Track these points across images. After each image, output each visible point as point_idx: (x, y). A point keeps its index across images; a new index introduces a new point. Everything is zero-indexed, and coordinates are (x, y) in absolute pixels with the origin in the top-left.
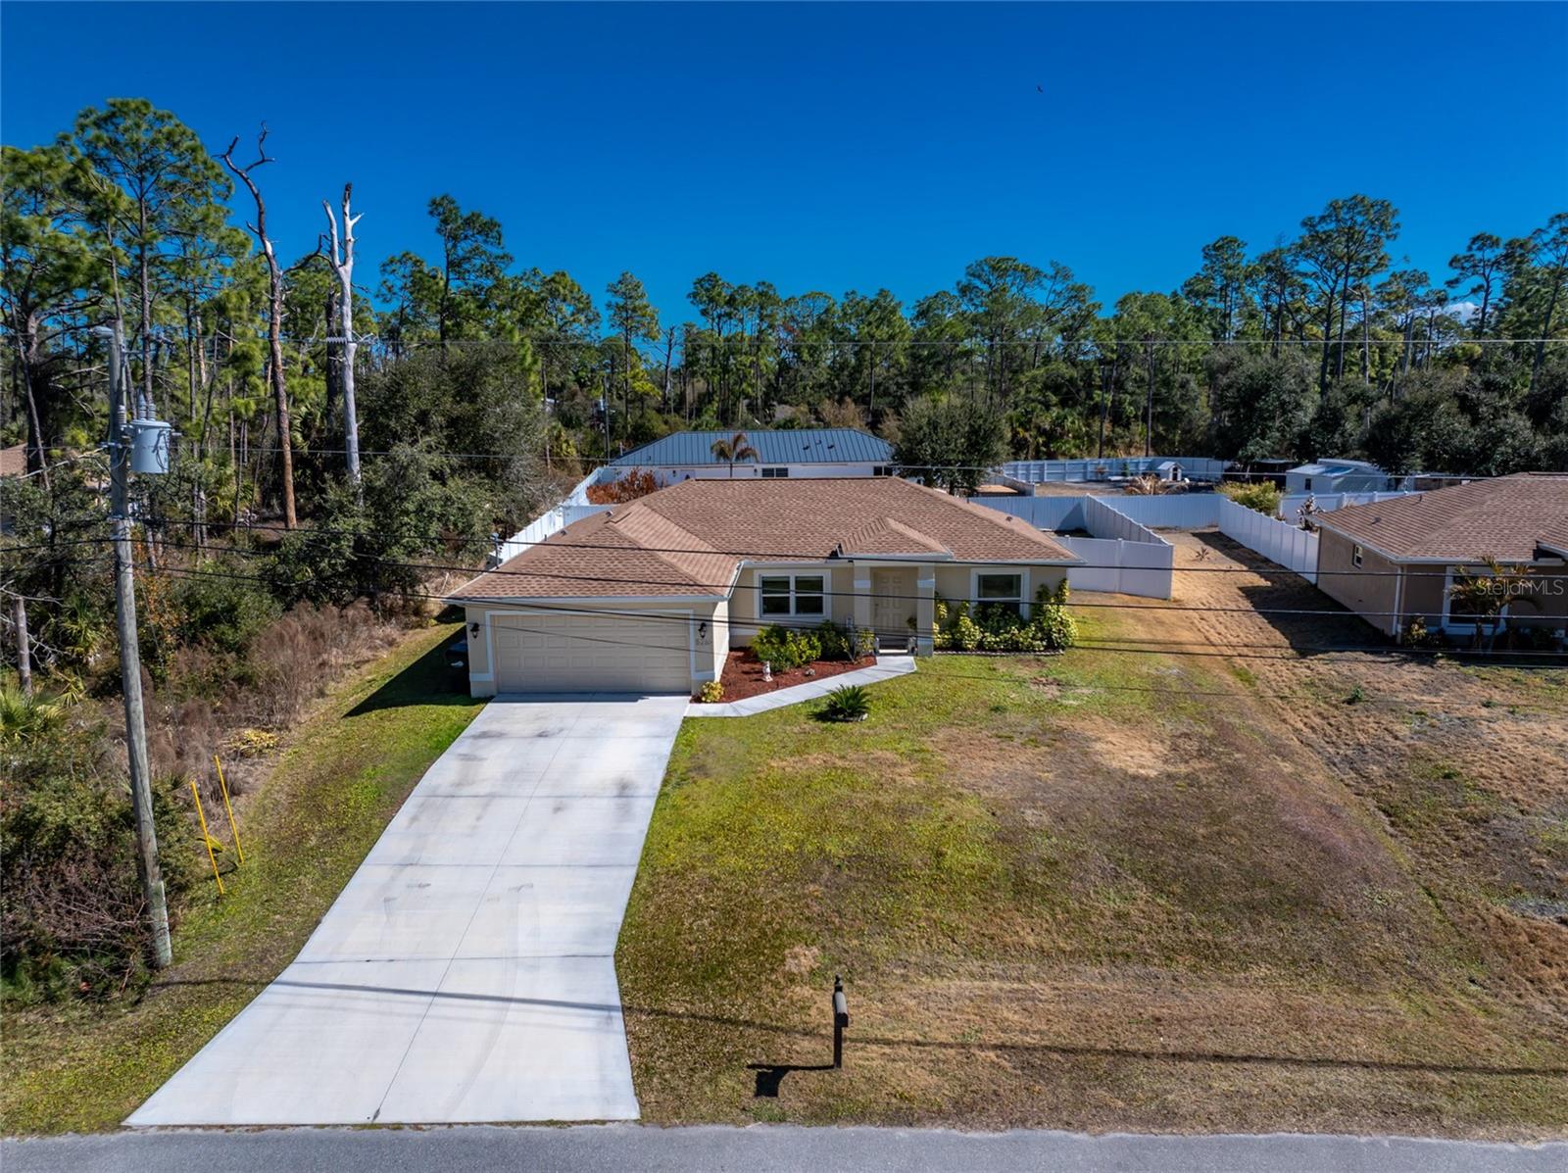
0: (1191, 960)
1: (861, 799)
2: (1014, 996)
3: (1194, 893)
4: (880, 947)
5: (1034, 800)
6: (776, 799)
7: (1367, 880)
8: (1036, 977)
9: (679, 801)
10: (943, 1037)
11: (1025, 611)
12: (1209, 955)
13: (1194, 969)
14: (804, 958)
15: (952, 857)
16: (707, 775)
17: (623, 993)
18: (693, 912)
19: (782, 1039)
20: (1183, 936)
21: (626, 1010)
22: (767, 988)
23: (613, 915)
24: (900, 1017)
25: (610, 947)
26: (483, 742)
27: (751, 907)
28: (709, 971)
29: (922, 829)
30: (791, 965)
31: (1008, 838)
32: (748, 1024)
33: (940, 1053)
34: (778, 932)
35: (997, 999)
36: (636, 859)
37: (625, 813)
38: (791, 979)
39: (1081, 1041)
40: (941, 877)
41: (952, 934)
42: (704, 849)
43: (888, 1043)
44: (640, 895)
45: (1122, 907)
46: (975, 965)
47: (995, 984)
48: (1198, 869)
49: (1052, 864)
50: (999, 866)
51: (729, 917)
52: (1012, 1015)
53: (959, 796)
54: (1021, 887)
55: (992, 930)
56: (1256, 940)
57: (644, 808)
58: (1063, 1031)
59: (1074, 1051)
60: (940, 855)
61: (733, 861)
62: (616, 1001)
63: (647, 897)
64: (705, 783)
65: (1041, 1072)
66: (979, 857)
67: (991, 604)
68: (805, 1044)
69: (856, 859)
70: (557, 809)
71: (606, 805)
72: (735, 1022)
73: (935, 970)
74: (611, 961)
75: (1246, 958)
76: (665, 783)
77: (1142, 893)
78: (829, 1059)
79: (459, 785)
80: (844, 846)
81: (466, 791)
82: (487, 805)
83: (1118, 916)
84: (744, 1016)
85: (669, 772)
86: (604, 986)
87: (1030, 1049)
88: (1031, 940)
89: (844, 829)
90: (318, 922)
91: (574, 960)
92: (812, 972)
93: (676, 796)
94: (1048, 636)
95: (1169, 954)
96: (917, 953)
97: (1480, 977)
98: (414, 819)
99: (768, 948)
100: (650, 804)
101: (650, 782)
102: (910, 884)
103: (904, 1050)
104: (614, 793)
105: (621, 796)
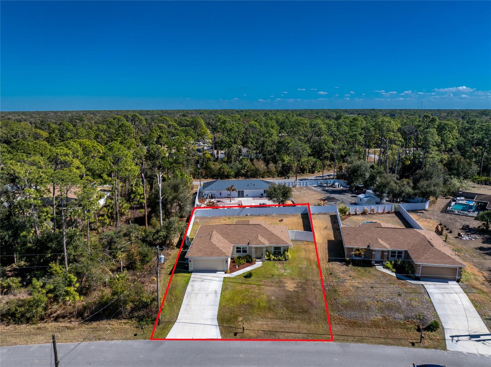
0: (289, 319)
1: (250, 294)
2: (266, 324)
3: (292, 310)
4: (250, 317)
5: (274, 295)
6: (237, 294)
7: (316, 308)
8: (269, 321)
9: (224, 295)
10: (256, 329)
11: (282, 253)
12: (292, 319)
13: (289, 321)
14: (240, 319)
15: (261, 304)
16: (228, 290)
17: (218, 324)
18: (226, 313)
19: (237, 329)
20: (289, 316)
21: (219, 326)
22: (236, 323)
23: (216, 313)
24: (251, 327)
25: (216, 317)
26: (194, 282)
27: (234, 312)
28: (229, 321)
29: (257, 300)
30: (239, 320)
31: (269, 301)
32: (233, 327)
33: (255, 331)
34: (237, 315)
35: (264, 324)
36: (218, 304)
37: (216, 296)
38: (239, 322)
39: (272, 330)
40: (259, 307)
41: (260, 315)
42: (228, 303)
43: (249, 330)
44: (219, 310)
45: (282, 312)
46: (262, 320)
47: (264, 322)
48: (294, 306)
49: (274, 305)
50: (267, 306)
51: (231, 313)
52: (265, 327)
53: (263, 294)
54: (270, 309)
55: (265, 315)
56: (299, 317)
57: (219, 295)
58: (271, 329)
59: (271, 331)
60: (259, 304)
61: (231, 305)
62: (218, 325)
63: (220, 310)
64: (227, 291)
65: (267, 334)
66: (264, 304)
67: (276, 252)
68: (240, 330)
69: (248, 304)
70: (207, 296)
71: (213, 295)
72: (232, 327)
73: (257, 320)
74: (216, 320)
75: (296, 319)
76: (222, 291)
77: (285, 310)
78: (242, 332)
79: (192, 291)
80: (247, 302)
81: (193, 292)
82: (197, 295)
83: (281, 313)
84: (233, 326)
85: (222, 289)
86: (216, 323)
87: (266, 331)
88: (270, 316)
89: (247, 300)
90: (178, 314)
91: (212, 319)
92: (241, 320)
93: (223, 294)
94: (285, 258)
95: (287, 318)
96: (255, 318)
97: (325, 323)
98: (187, 297)
99: (236, 317)
100: (220, 295)
101: (219, 291)
102: (255, 308)
103: (251, 331)
104: (214, 293)
105: (215, 293)
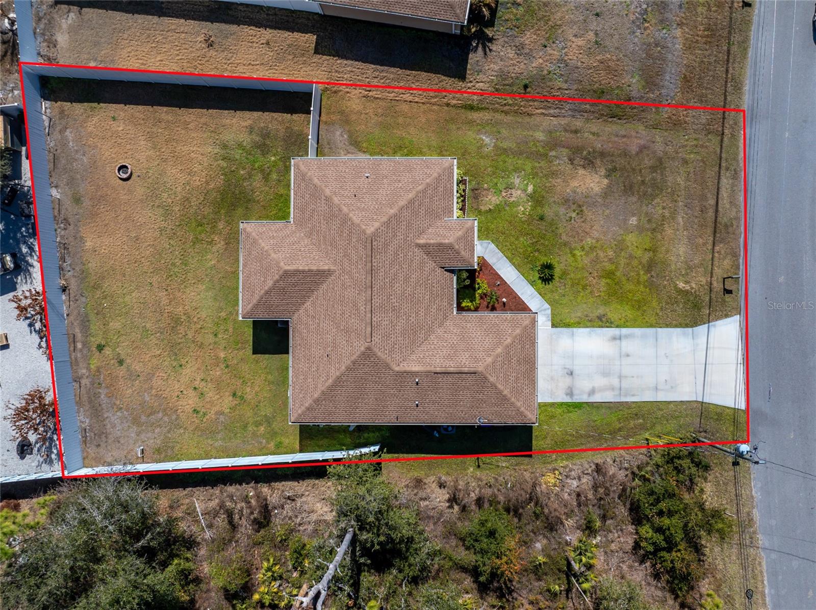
2: (691, 239)
5: (624, 220)
10: (710, 257)
15: (647, 245)
16: (604, 315)
17: (704, 324)
18: (675, 312)
19: (715, 290)
21: (709, 322)
23: (677, 331)
25: (690, 329)
28: (695, 306)
29: (637, 253)
31: (640, 230)
32: (711, 296)
34: (677, 292)
35: (693, 243)
36: (653, 329)
37: (629, 336)
40: (653, 250)
46: (678, 246)
49: (649, 221)
52: (701, 241)
53: (622, 241)
55: (668, 240)
57: (624, 331)
59: (715, 231)
60: (646, 249)
62: (707, 325)
63: (669, 324)
64: (610, 315)
66: (647, 239)
70: (627, 355)
71: (624, 343)
72: (711, 299)
74: (694, 328)
76: (609, 327)
77: (658, 200)
79: (613, 389)
81: (617, 386)
82: (625, 377)
84: (708, 297)
85: (601, 327)
86: (702, 329)
88: (671, 231)
93: (621, 322)
98: (633, 395)
99: (683, 293)
101: (610, 332)
102: (655, 258)
104: (618, 341)
105: (620, 339)
